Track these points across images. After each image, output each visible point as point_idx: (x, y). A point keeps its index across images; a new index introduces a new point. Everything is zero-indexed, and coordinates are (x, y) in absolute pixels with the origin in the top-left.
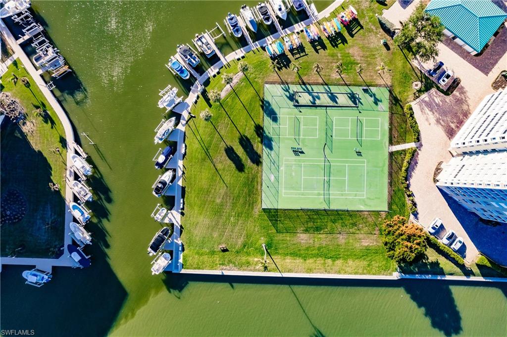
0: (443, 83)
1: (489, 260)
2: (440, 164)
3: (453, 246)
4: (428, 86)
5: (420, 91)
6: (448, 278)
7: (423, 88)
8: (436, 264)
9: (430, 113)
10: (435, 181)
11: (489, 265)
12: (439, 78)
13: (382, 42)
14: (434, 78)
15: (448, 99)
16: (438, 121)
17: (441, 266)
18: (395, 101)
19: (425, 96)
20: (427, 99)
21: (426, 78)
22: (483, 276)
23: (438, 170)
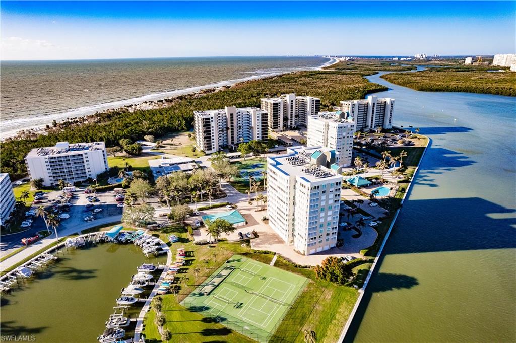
0: (251, 236)
1: (365, 249)
2: (295, 250)
3: (349, 260)
4: (248, 242)
5: (248, 245)
6: (372, 270)
7: (247, 244)
8: (360, 271)
9: (263, 245)
10: (304, 255)
11: (367, 250)
12: (247, 237)
13: (208, 248)
14: (245, 238)
15: (260, 237)
16: (269, 244)
17: (362, 269)
18: (246, 254)
19: (251, 244)
20: (254, 244)
21: (243, 241)
22: (375, 256)
23: (298, 252)
